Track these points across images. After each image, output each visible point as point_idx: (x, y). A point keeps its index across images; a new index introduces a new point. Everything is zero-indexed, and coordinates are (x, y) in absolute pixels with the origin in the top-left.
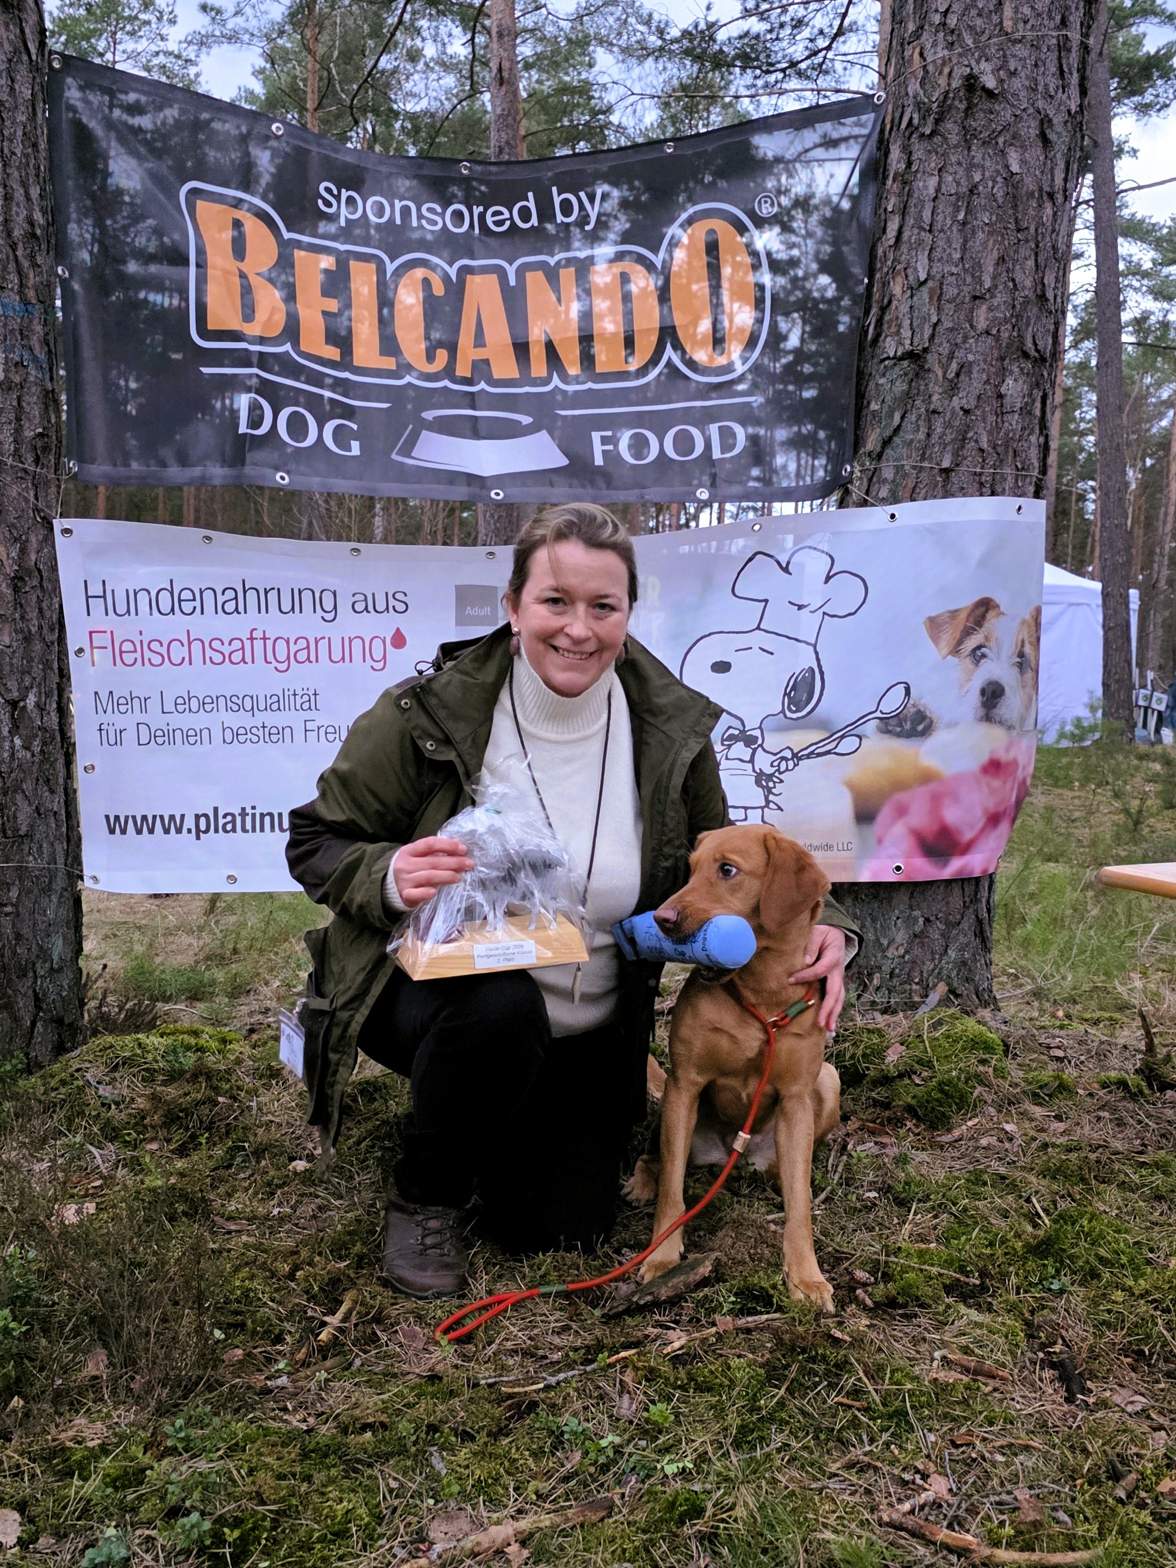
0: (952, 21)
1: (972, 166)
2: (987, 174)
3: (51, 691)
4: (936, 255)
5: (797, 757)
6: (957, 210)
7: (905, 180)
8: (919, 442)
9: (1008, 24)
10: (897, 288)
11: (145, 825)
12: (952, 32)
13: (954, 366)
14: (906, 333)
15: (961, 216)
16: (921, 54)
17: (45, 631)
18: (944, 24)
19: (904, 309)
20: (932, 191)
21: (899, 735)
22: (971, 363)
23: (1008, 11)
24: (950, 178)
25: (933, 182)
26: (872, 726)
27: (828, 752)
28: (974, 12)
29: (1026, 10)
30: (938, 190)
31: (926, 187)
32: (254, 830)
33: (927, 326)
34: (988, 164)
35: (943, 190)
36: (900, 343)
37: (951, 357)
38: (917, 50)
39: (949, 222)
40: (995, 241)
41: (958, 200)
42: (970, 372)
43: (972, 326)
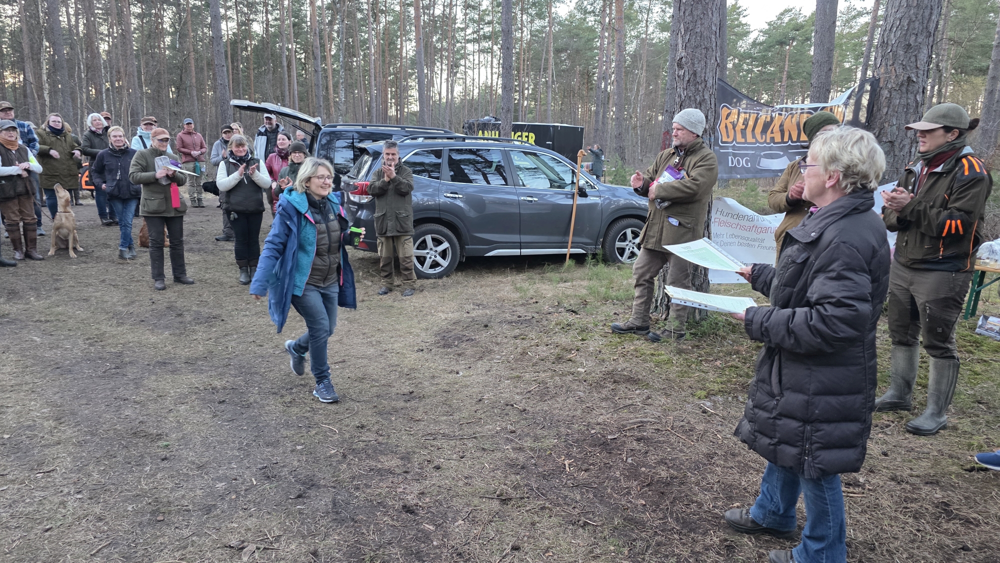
1: (908, 98)
4: (898, 118)
6: (904, 108)
9: (918, 66)
14: (889, 136)
15: (905, 110)
19: (889, 130)
33: (895, 135)
36: (887, 138)
41: (904, 106)
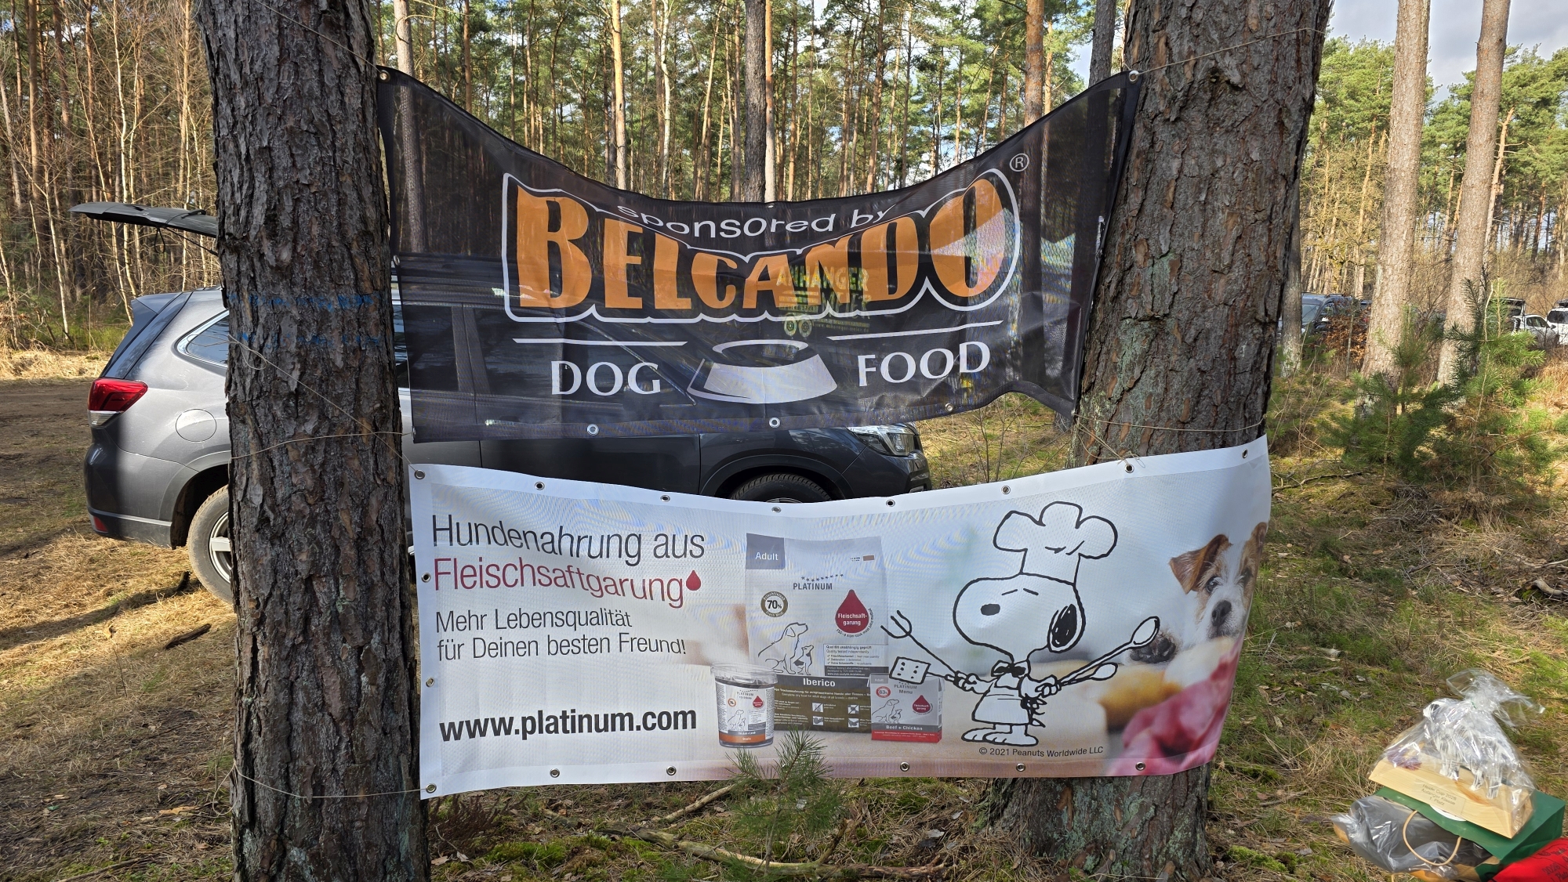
0: (1198, 15)
1: (1214, 152)
2: (1228, 160)
3: (394, 627)
4: (1177, 230)
5: (1059, 684)
6: (1199, 191)
7: (1148, 159)
8: (1158, 395)
9: (1253, 23)
10: (1138, 256)
11: (476, 729)
12: (1198, 25)
13: (1193, 332)
14: (1147, 298)
15: (1203, 198)
16: (1167, 44)
17: (387, 577)
18: (1189, 18)
19: (1146, 276)
20: (1175, 172)
21: (1148, 662)
22: (1209, 331)
23: (1253, 11)
24: (1193, 162)
25: (1175, 164)
26: (1126, 656)
27: (1087, 678)
28: (1219, 8)
29: (1269, 8)
30: (1180, 171)
31: (1170, 168)
32: (573, 731)
33: (1167, 295)
34: (1229, 150)
35: (1186, 171)
36: (1141, 305)
37: (1189, 322)
38: (1163, 40)
39: (1190, 202)
40: (1235, 222)
41: (1200, 182)
42: (1207, 338)
43: (1209, 297)
